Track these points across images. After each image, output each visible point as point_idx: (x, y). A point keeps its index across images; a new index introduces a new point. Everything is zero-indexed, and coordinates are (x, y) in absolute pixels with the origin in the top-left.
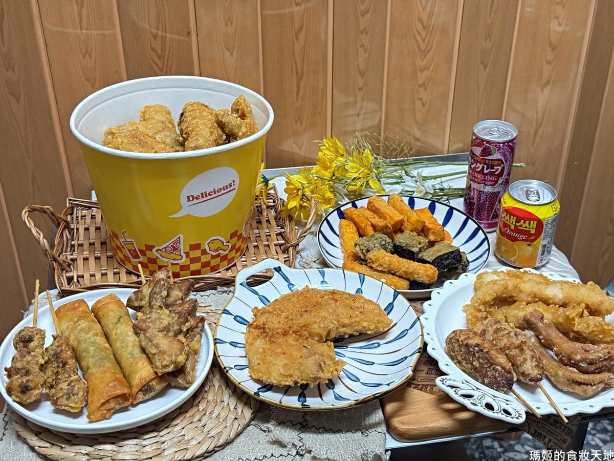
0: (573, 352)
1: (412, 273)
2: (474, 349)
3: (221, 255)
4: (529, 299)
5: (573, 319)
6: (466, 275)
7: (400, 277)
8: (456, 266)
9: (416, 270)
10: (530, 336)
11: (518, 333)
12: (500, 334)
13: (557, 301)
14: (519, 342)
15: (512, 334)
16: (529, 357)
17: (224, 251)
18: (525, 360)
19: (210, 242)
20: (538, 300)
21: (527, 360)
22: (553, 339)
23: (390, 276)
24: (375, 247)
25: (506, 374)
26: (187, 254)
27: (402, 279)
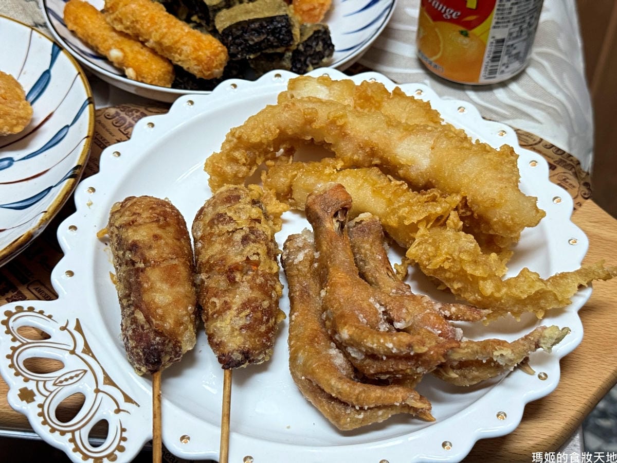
0: (342, 316)
2: (124, 254)
4: (355, 157)
5: (414, 228)
6: (278, 75)
7: (153, 51)
8: (279, 50)
10: (301, 245)
11: (252, 237)
12: (216, 230)
13: (413, 174)
14: (239, 259)
15: (238, 237)
16: (237, 300)
18: (227, 306)
20: (377, 161)
21: (229, 308)
22: (331, 270)
23: (137, 47)
25: (152, 335)
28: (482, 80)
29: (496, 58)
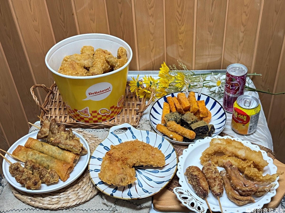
0: (237, 185)
1: (184, 134)
2: (194, 177)
3: (107, 115)
4: (230, 155)
5: (245, 168)
6: (208, 138)
7: (179, 134)
8: (206, 132)
9: (186, 133)
10: (224, 173)
11: (216, 172)
12: (209, 171)
13: (242, 157)
14: (215, 176)
15: (213, 172)
16: (217, 184)
17: (108, 113)
18: (215, 185)
19: (100, 111)
20: (234, 155)
21: (216, 185)
22: (232, 177)
23: (175, 134)
24: (171, 119)
25: (204, 191)
26: (91, 115)
27: (180, 136)
28: (248, 134)
29: (250, 129)
